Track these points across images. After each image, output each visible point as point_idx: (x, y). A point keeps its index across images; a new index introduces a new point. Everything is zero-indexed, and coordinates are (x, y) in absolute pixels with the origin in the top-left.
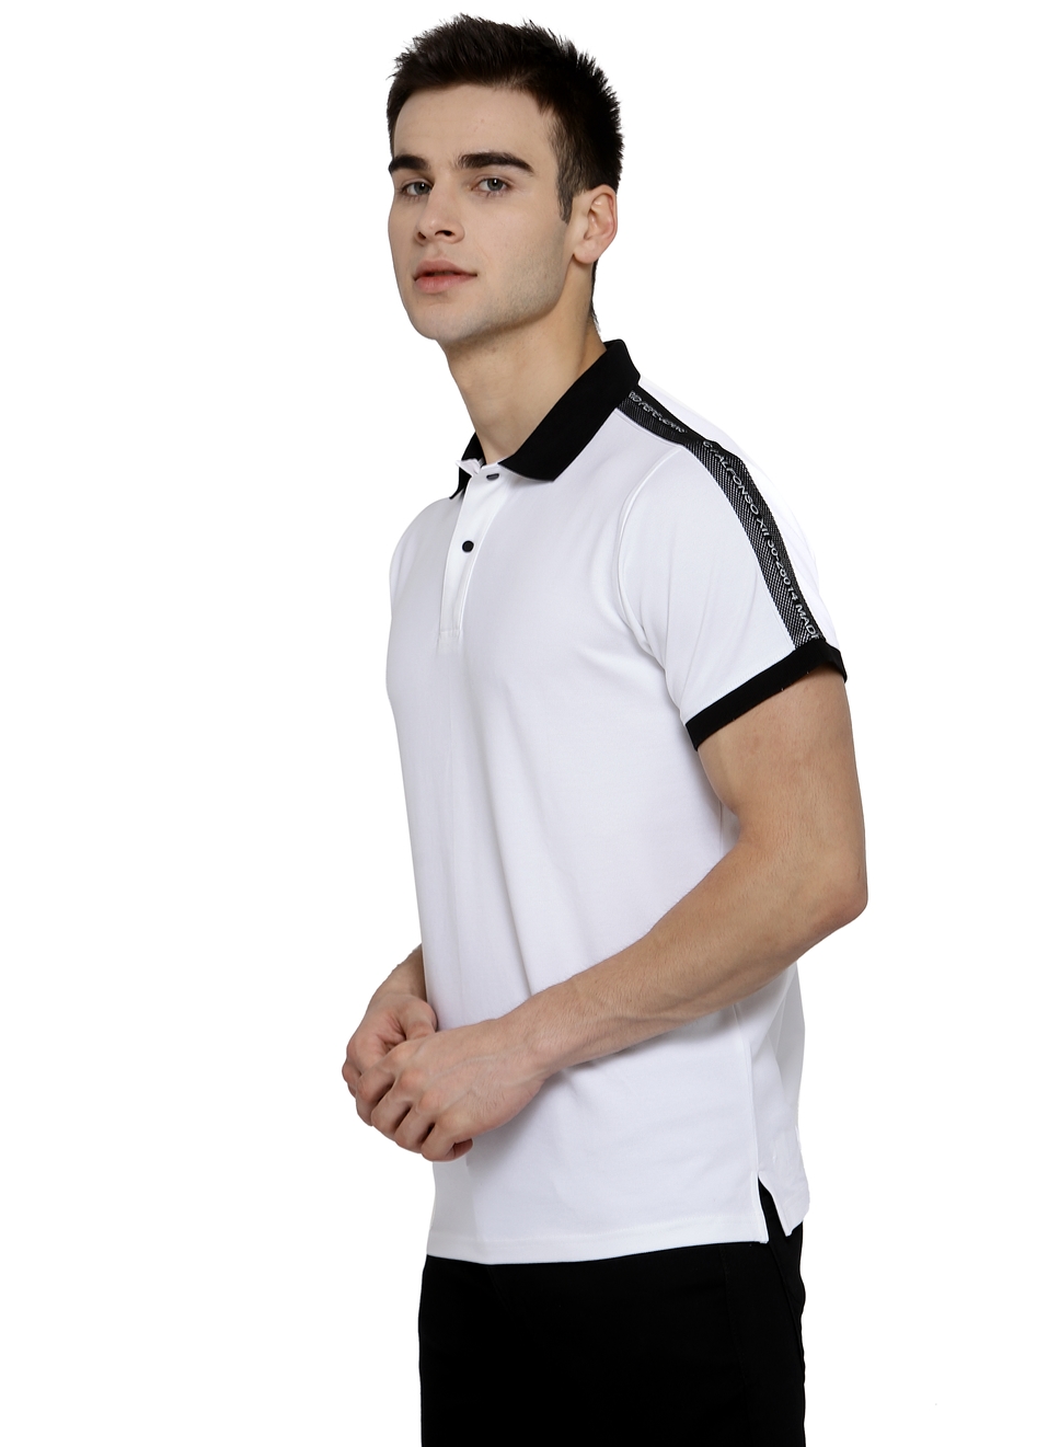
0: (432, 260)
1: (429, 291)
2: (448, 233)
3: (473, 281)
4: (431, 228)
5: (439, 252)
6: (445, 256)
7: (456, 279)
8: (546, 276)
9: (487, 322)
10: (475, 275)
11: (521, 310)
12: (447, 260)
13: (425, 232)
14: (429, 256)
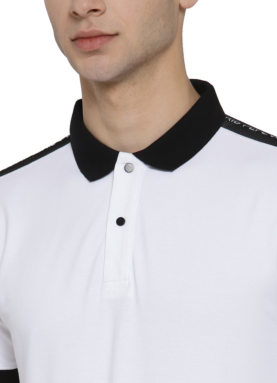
0: (87, 31)
1: (87, 50)
2: (95, 10)
3: (116, 38)
4: (84, 10)
5: (91, 24)
6: (95, 26)
7: (103, 39)
8: (165, 26)
9: (130, 65)
10: (117, 34)
11: (150, 51)
12: (96, 29)
13: (80, 11)
14: (84, 27)
